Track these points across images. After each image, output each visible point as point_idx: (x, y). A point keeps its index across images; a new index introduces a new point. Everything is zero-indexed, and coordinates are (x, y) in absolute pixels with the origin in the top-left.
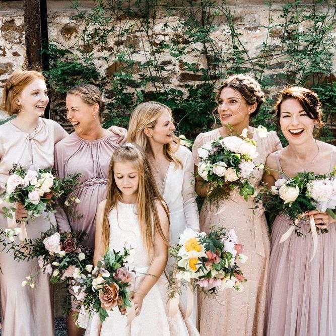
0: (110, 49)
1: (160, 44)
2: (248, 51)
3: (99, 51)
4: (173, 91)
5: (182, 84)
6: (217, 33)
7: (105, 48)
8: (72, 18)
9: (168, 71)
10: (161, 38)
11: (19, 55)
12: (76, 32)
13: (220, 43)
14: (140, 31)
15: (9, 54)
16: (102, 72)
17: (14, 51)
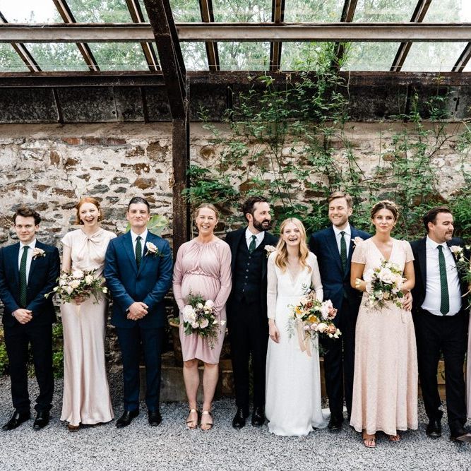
0: (243, 169)
1: (287, 165)
2: (364, 172)
3: (233, 170)
4: (298, 206)
5: (307, 200)
6: (337, 157)
7: (239, 168)
8: (210, 140)
9: (295, 188)
10: (288, 159)
11: (162, 172)
12: (214, 153)
13: (340, 165)
14: (270, 153)
15: (152, 170)
16: (236, 188)
17: (157, 168)
